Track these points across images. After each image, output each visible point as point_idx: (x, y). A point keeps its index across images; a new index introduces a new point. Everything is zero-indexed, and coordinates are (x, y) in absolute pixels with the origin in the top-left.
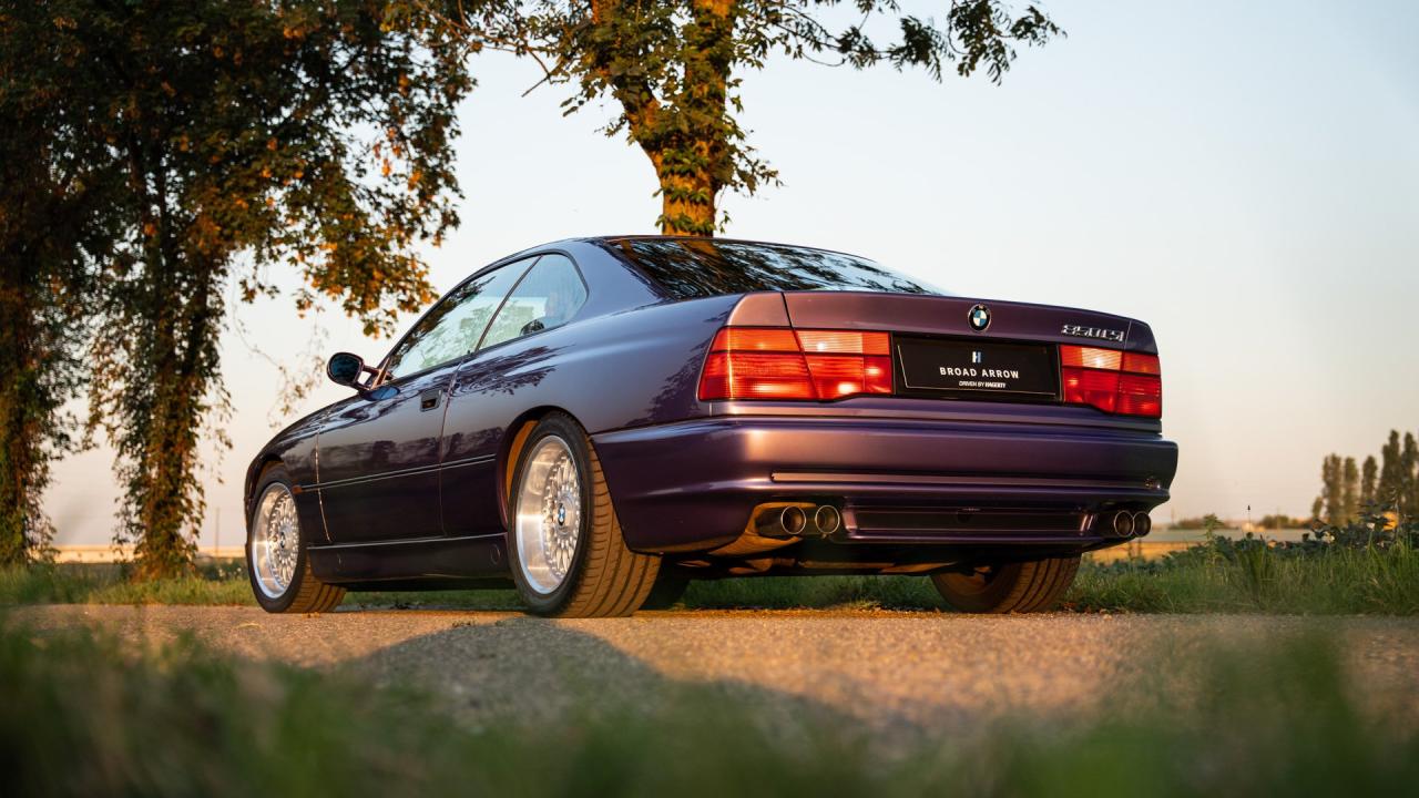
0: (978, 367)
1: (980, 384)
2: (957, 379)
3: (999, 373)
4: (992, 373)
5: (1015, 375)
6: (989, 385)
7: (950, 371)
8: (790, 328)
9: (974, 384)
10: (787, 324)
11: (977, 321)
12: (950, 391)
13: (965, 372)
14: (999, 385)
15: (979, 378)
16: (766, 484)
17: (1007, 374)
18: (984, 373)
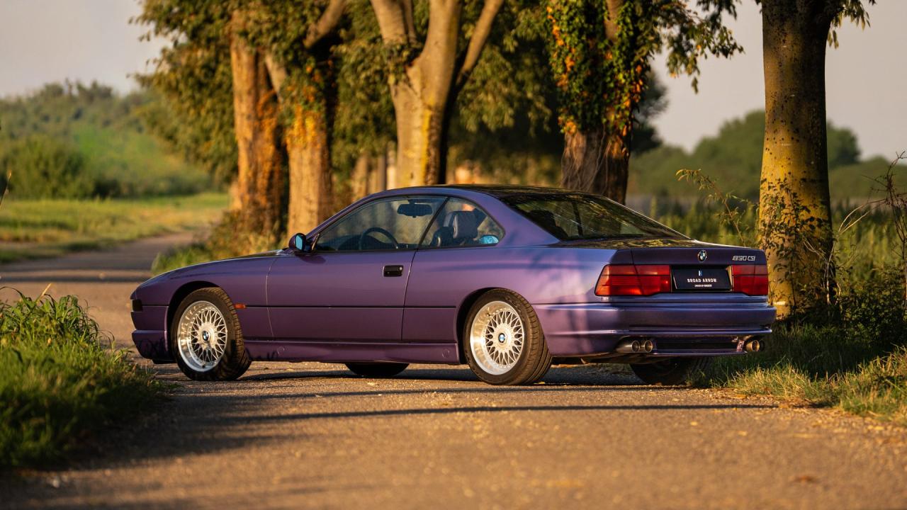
0: (702, 278)
1: (702, 286)
2: (694, 284)
3: (709, 280)
4: (707, 280)
5: (715, 280)
6: (706, 286)
7: (691, 280)
8: (633, 264)
9: (700, 286)
10: (632, 263)
11: (701, 258)
12: (692, 290)
13: (697, 280)
14: (709, 285)
15: (702, 283)
16: (629, 331)
17: (712, 280)
18: (704, 280)
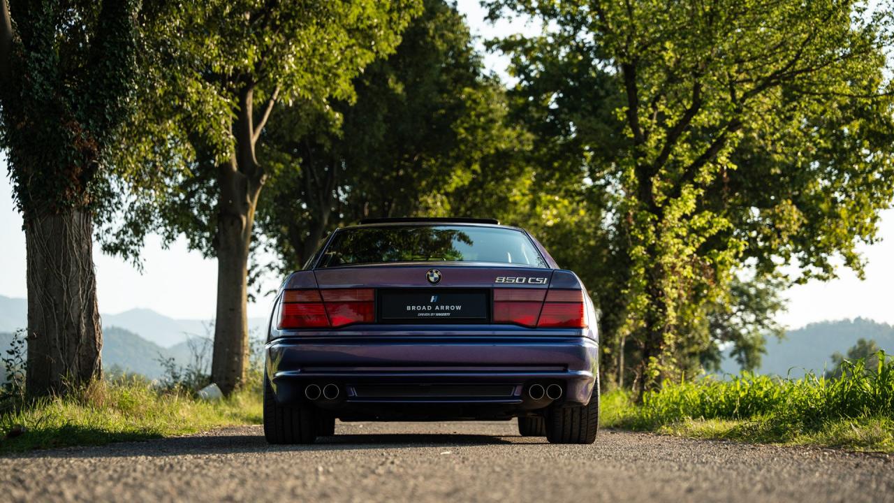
0: (433, 305)
1: (432, 314)
2: (417, 312)
3: (447, 308)
4: (442, 308)
5: (459, 308)
6: (437, 314)
7: (414, 308)
8: (317, 289)
9: (428, 314)
10: (316, 287)
12: (410, 319)
13: (424, 308)
14: (445, 314)
15: (433, 311)
16: (300, 373)
17: (453, 308)
18: (437, 308)
